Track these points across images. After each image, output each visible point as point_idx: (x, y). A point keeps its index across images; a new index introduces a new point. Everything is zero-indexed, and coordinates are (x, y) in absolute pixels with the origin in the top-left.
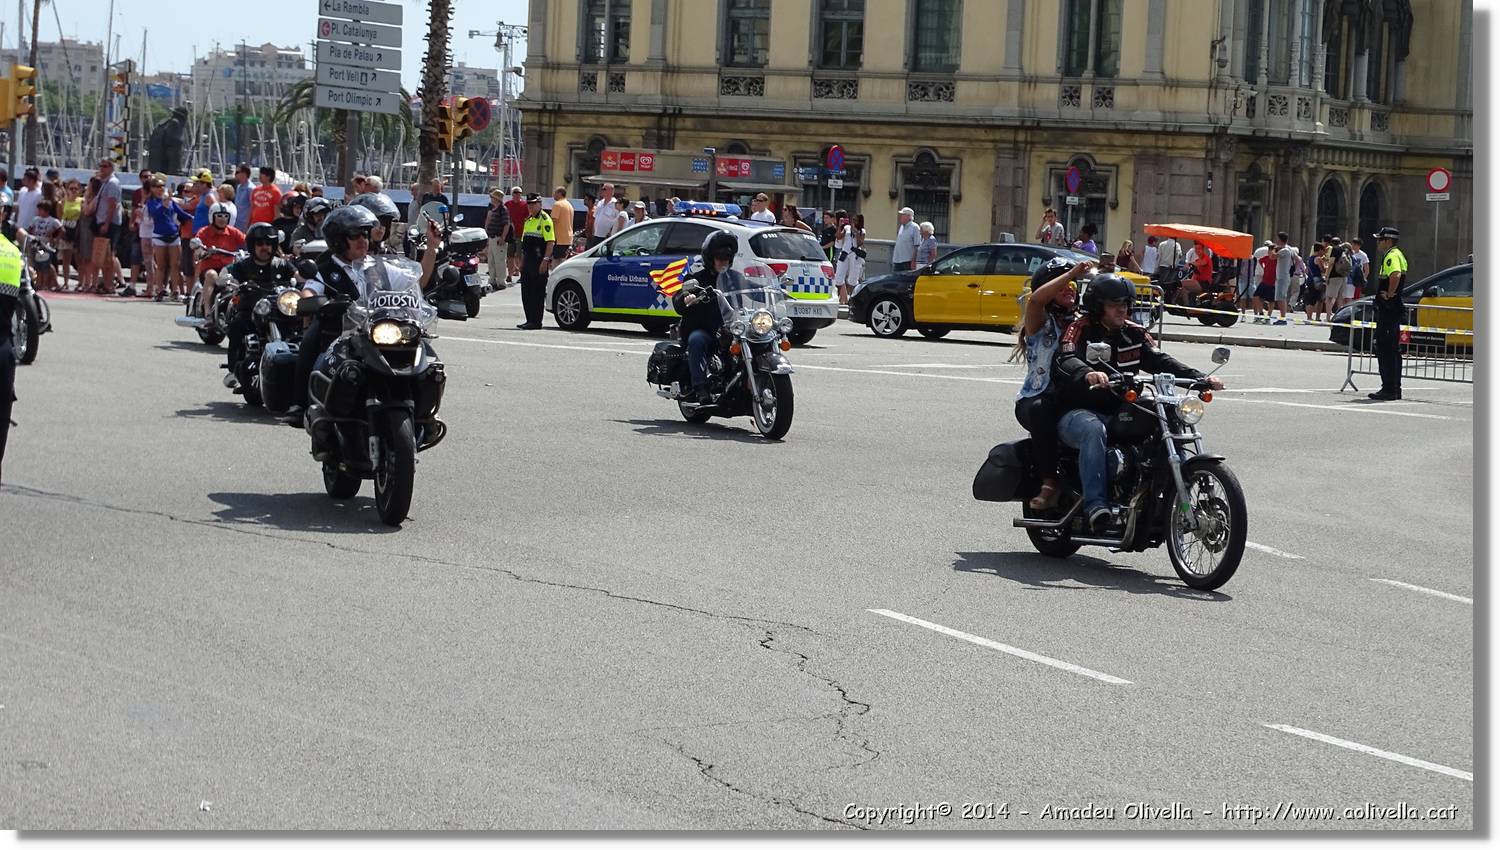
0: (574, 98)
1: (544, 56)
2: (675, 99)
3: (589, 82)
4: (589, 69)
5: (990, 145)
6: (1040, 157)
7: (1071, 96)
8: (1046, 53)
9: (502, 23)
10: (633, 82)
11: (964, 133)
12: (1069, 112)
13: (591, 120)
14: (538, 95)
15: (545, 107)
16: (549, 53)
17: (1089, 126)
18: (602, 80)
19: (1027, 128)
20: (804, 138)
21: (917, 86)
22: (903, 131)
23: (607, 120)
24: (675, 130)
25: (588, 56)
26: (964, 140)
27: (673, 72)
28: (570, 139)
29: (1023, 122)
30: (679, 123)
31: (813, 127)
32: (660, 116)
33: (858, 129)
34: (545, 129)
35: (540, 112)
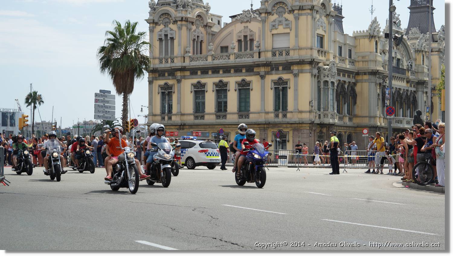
1: (153, 113)
2: (183, 121)
3: (163, 118)
4: (163, 115)
5: (258, 128)
6: (270, 131)
7: (277, 116)
8: (270, 106)
9: (142, 106)
10: (174, 118)
17: (281, 123)
18: (166, 118)
20: (214, 129)
21: (240, 116)
27: (183, 115)
29: (266, 123)
30: (185, 127)
31: (216, 126)
33: (227, 126)
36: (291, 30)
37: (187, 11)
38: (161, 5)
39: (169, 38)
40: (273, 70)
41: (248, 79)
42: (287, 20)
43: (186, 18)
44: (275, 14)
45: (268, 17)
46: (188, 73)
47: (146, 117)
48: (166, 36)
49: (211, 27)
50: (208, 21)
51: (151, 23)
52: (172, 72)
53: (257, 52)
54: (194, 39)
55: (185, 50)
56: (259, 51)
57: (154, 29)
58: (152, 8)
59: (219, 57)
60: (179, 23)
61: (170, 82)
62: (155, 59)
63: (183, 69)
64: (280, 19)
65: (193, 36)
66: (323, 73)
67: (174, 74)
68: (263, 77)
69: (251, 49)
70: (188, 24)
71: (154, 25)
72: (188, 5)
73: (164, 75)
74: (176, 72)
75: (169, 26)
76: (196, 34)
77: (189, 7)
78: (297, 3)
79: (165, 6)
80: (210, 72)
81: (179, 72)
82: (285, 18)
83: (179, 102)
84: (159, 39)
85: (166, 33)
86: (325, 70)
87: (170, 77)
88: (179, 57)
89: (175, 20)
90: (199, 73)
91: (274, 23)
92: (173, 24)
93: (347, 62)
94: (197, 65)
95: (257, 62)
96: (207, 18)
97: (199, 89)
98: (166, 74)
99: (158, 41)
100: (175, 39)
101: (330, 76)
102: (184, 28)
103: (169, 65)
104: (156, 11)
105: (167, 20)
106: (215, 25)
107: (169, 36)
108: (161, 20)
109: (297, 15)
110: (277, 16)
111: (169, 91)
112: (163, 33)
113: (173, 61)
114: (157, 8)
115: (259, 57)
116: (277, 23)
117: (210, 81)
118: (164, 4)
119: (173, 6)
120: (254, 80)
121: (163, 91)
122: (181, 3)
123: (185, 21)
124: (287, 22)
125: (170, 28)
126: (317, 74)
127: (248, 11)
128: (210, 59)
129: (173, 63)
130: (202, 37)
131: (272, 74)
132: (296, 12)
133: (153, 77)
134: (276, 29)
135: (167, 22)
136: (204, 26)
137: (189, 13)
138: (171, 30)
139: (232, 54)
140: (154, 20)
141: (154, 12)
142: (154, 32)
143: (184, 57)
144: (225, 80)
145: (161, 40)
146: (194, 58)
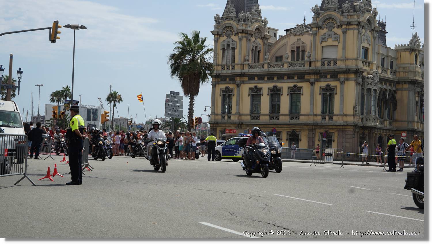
0: (221, 121)
1: (214, 113)
2: (241, 121)
3: (224, 118)
4: (224, 115)
5: (307, 129)
6: (318, 131)
7: (324, 118)
8: (318, 110)
9: (206, 106)
10: (233, 118)
11: (301, 127)
12: (323, 122)
13: (224, 125)
14: (214, 120)
15: (215, 123)
16: (215, 112)
17: (328, 124)
18: (226, 117)
19: (315, 125)
20: (268, 129)
21: (291, 117)
22: (289, 126)
23: (227, 125)
24: (241, 127)
25: (223, 112)
26: (302, 128)
27: (241, 115)
28: (220, 129)
29: (314, 124)
30: (242, 126)
31: (270, 126)
32: (238, 124)
33: (280, 126)
34: (215, 127)
35: (214, 124)
36: (339, 43)
37: (247, 24)
38: (225, 19)
39: (231, 48)
40: (322, 78)
41: (299, 85)
42: (335, 34)
43: (246, 31)
44: (325, 28)
45: (319, 31)
46: (246, 79)
47: (209, 116)
48: (228, 46)
49: (268, 39)
50: (266, 34)
51: (216, 34)
52: (232, 78)
53: (308, 62)
54: (253, 49)
55: (245, 58)
56: (310, 61)
57: (218, 40)
58: (217, 22)
59: (274, 65)
60: (240, 35)
61: (231, 86)
62: (218, 66)
63: (242, 75)
64: (330, 33)
65: (252, 46)
66: (366, 81)
67: (234, 79)
68: (312, 84)
69: (303, 59)
70: (248, 36)
71: (218, 37)
72: (248, 20)
73: (225, 80)
74: (235, 78)
75: (232, 37)
76: (255, 45)
77: (249, 21)
78: (345, 19)
79: (229, 20)
80: (266, 79)
81: (239, 77)
82: (334, 32)
83: (238, 104)
84: (222, 48)
85: (228, 44)
86: (369, 79)
87: (231, 82)
88: (239, 65)
89: (236, 32)
90: (256, 78)
91: (324, 37)
92: (234, 35)
93: (389, 72)
94: (255, 71)
95: (307, 70)
96: (265, 32)
97: (255, 93)
98: (228, 79)
99: (221, 50)
100: (236, 49)
101: (373, 84)
102: (244, 39)
103: (230, 71)
104: (220, 24)
105: (230, 32)
106: (272, 37)
107: (231, 46)
108: (224, 32)
109: (345, 30)
110: (327, 30)
111: (230, 94)
112: (226, 43)
113: (233, 68)
114: (222, 21)
115: (310, 66)
116: (326, 36)
117: (265, 86)
118: (228, 19)
119: (235, 20)
120: (305, 87)
121: (225, 94)
122: (242, 18)
123: (245, 33)
124: (335, 36)
125: (232, 39)
126: (361, 82)
127: (301, 25)
128: (266, 67)
129: (234, 70)
130: (260, 48)
131: (320, 81)
132: (344, 27)
133: (216, 82)
134: (326, 42)
135: (230, 34)
136: (262, 38)
137: (249, 27)
138: (233, 41)
139: (286, 63)
140: (218, 32)
141: (219, 25)
142: (218, 43)
143: (244, 65)
144: (279, 85)
145: (223, 49)
146: (252, 66)
